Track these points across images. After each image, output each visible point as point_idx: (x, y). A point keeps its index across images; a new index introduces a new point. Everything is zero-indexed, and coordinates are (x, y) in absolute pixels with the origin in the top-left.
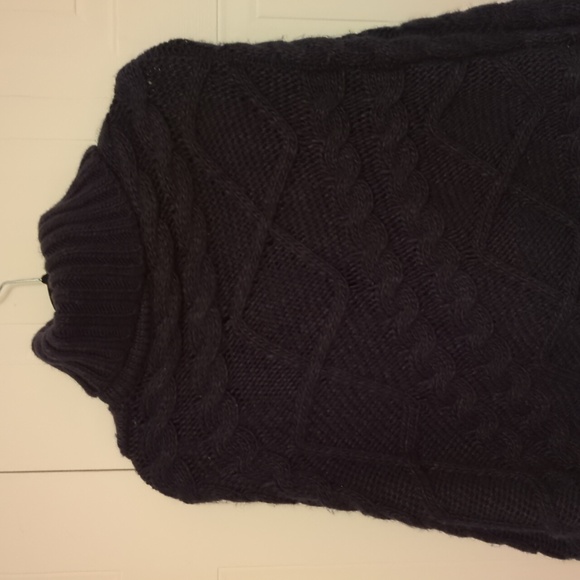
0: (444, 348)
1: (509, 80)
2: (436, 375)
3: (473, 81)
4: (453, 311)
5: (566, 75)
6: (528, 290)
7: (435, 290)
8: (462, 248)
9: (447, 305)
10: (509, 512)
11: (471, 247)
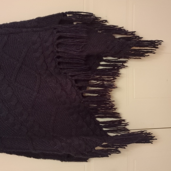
0: (5, 106)
1: (19, 40)
2: (3, 113)
3: (10, 40)
4: (7, 97)
5: (32, 39)
6: (26, 91)
7: (2, 91)
8: (9, 81)
9: (5, 95)
10: (21, 146)
11: (11, 81)
